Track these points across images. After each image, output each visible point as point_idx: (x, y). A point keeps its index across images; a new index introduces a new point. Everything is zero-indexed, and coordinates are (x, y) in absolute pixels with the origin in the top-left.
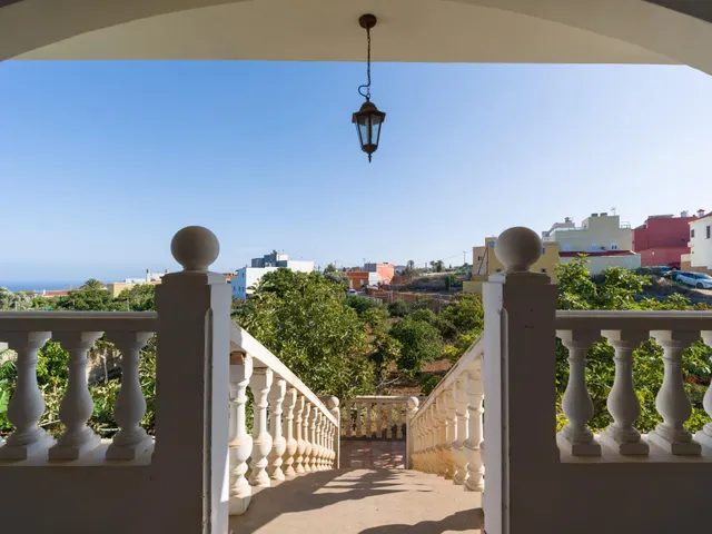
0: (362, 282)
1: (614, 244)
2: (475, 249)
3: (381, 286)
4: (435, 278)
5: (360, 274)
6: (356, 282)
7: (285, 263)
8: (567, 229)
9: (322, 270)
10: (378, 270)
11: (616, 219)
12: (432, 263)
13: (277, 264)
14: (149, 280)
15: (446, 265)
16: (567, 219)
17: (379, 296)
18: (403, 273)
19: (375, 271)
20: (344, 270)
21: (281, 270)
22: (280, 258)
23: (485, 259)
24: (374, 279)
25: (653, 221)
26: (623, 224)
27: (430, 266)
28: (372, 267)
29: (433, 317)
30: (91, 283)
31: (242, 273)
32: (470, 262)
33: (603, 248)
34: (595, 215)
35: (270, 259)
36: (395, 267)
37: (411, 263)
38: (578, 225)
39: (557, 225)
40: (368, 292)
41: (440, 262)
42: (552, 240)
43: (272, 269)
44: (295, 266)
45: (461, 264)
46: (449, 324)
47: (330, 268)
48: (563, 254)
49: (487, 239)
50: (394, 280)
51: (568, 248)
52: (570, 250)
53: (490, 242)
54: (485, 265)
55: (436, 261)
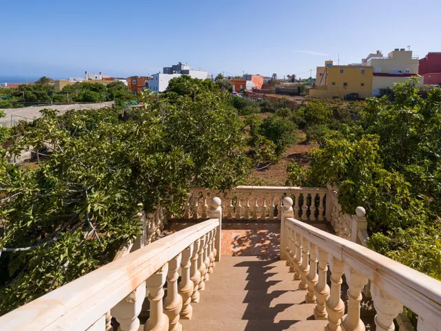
0: (241, 87)
1: (408, 69)
2: (318, 68)
3: (255, 90)
4: (290, 86)
5: (241, 82)
6: (237, 87)
7: (187, 72)
8: (378, 58)
9: (214, 77)
10: (252, 79)
11: (410, 53)
12: (288, 76)
13: (182, 72)
14: (87, 79)
15: (297, 78)
16: (378, 52)
17: (252, 97)
18: (269, 82)
19: (250, 80)
20: (229, 78)
21: (184, 77)
22: (184, 68)
23: (325, 76)
24: (250, 85)
25: (431, 55)
26: (414, 56)
27: (287, 78)
28: (248, 77)
30: (43, 80)
31: (156, 77)
32: (314, 77)
33: (400, 72)
34: (397, 50)
35: (177, 68)
36: (264, 78)
37: (275, 75)
38: (385, 55)
39: (372, 55)
40: (246, 94)
41: (294, 76)
42: (369, 64)
43: (178, 75)
44: (193, 75)
45: (307, 78)
46: (301, 119)
47: (220, 77)
48: (375, 74)
49: (326, 62)
50: (263, 86)
51: (378, 70)
52: (380, 72)
53: (329, 64)
54: (324, 79)
55: (291, 75)
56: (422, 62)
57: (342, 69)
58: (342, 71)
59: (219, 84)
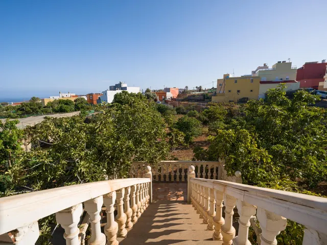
0: (163, 97)
1: (287, 77)
2: (218, 80)
3: (172, 99)
4: (198, 95)
5: (162, 93)
6: (160, 97)
7: (125, 88)
8: (265, 69)
9: (144, 91)
10: (171, 91)
11: (290, 64)
12: (197, 87)
13: (122, 89)
14: (61, 97)
15: (203, 88)
16: (265, 64)
17: (171, 104)
18: (183, 92)
19: (169, 91)
20: (155, 91)
21: (123, 92)
22: (123, 85)
23: (223, 86)
24: (169, 95)
25: (307, 65)
26: (293, 66)
27: (196, 89)
28: (168, 90)
29: (198, 115)
30: (34, 99)
31: (105, 93)
32: (215, 87)
33: (281, 79)
34: (279, 62)
35: (118, 86)
36: (179, 90)
37: (187, 87)
38: (270, 67)
39: (260, 68)
40: (166, 102)
41: (200, 87)
42: (257, 75)
43: (119, 91)
44: (130, 90)
45: (211, 88)
46: (205, 118)
47: (148, 91)
48: (262, 82)
49: (224, 75)
50: (179, 96)
51: (264, 79)
52: (265, 80)
53: (226, 77)
54: (223, 88)
55: (198, 86)
56: (300, 70)
57: (236, 80)
58: (236, 82)
59: (147, 95)
